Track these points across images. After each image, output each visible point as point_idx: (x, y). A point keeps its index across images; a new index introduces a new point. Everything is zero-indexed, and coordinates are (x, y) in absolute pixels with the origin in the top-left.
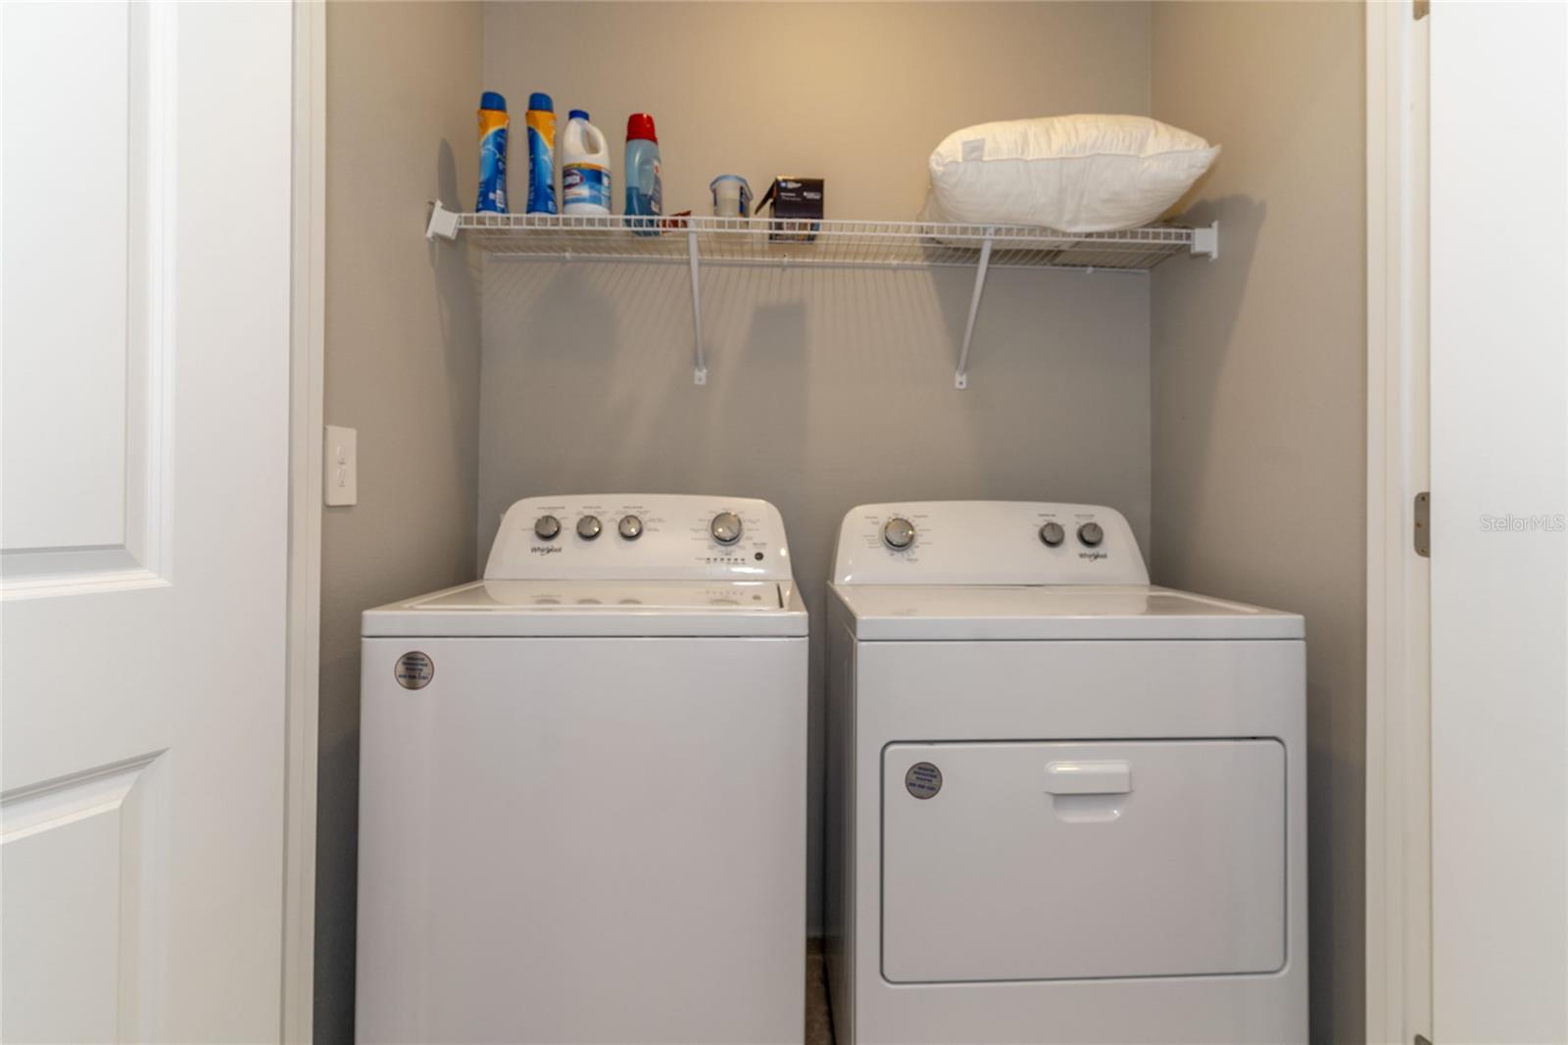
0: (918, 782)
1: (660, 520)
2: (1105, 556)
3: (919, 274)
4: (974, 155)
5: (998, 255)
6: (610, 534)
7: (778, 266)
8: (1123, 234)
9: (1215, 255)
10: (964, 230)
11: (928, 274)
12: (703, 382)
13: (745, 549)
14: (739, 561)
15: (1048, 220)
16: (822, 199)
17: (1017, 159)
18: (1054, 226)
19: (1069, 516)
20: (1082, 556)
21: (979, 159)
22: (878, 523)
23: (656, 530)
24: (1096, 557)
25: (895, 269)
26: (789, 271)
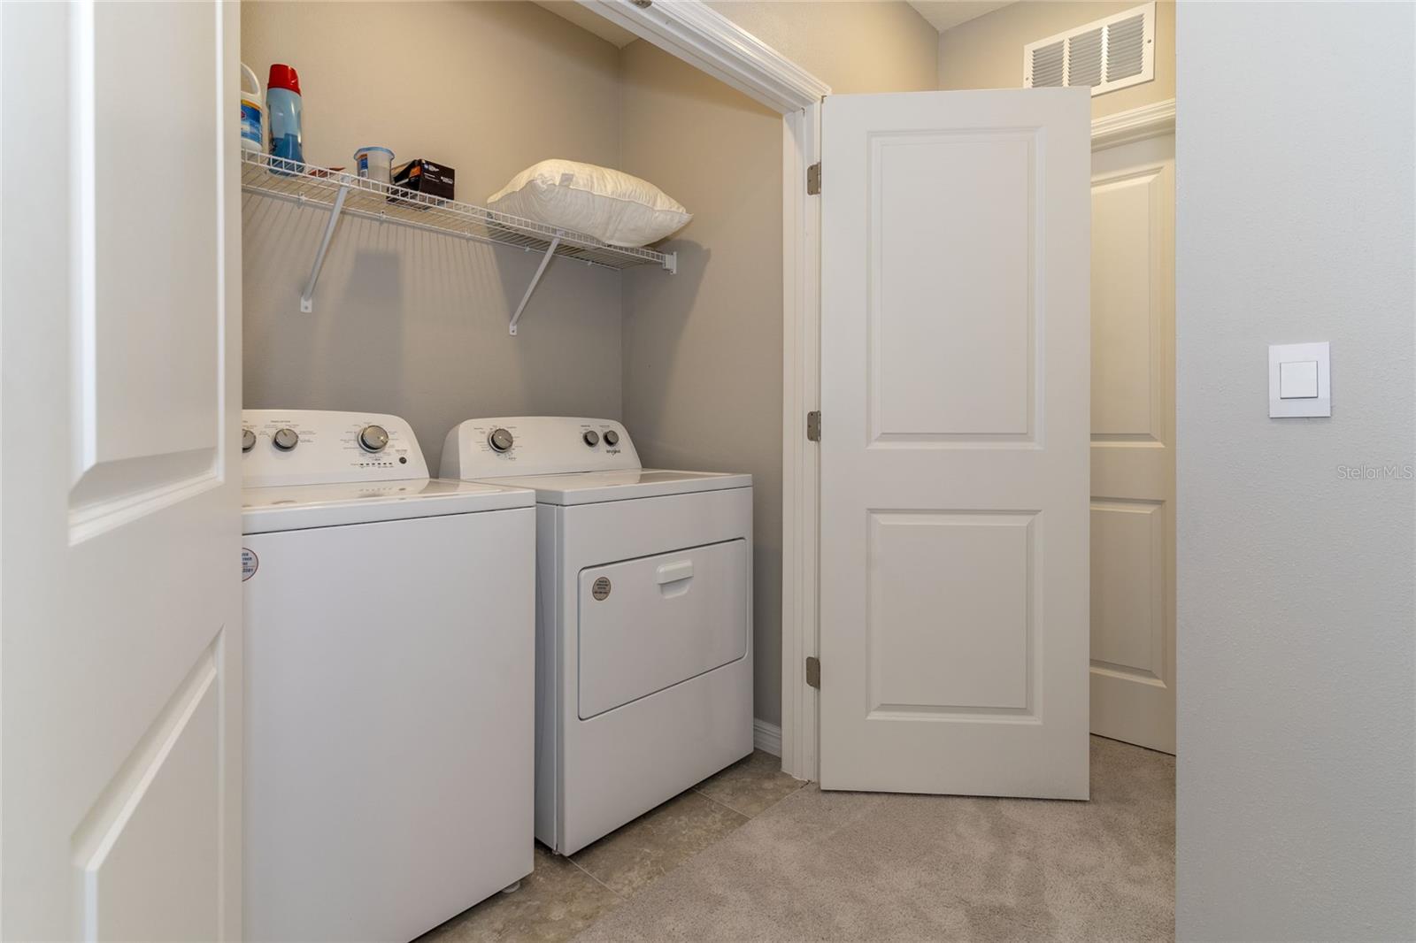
0: (599, 591)
1: (311, 433)
2: (619, 452)
3: (484, 245)
4: (566, 183)
5: (562, 248)
6: (264, 445)
7: (377, 220)
8: (632, 250)
9: (675, 272)
10: (541, 228)
11: (490, 247)
12: (310, 310)
13: (390, 454)
14: (388, 465)
15: (597, 234)
16: (453, 184)
17: (589, 192)
18: (600, 239)
19: (599, 426)
20: (608, 452)
21: (568, 186)
22: (484, 433)
23: (309, 441)
24: (615, 452)
25: (468, 240)
26: (385, 225)
